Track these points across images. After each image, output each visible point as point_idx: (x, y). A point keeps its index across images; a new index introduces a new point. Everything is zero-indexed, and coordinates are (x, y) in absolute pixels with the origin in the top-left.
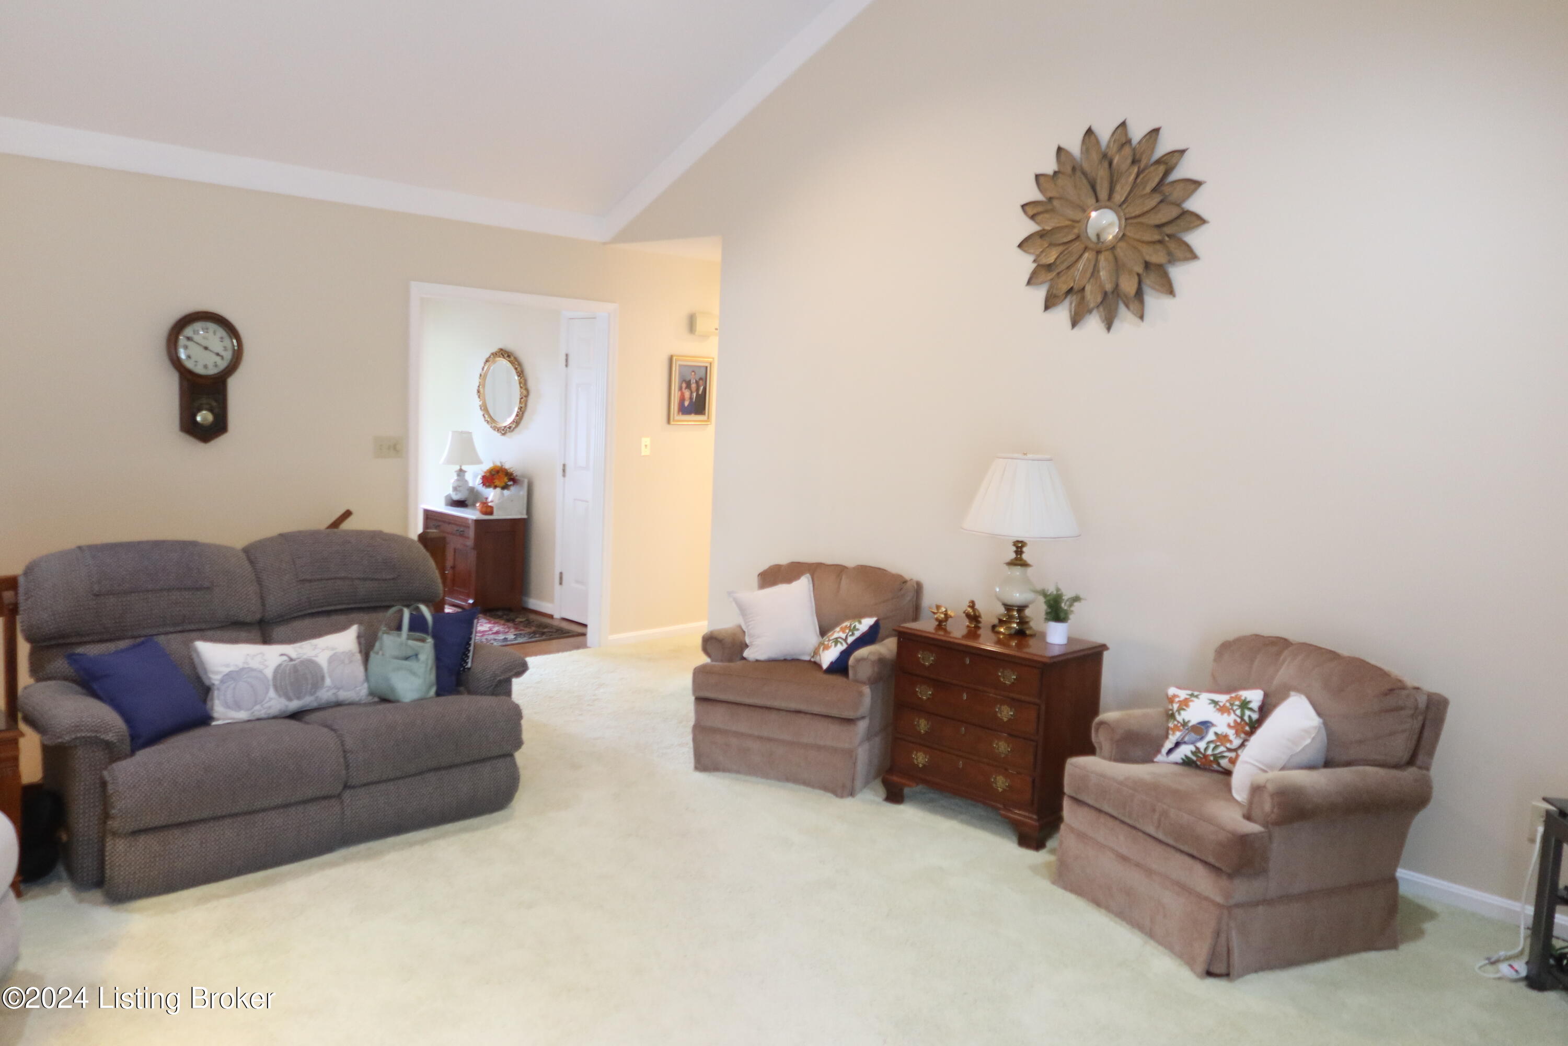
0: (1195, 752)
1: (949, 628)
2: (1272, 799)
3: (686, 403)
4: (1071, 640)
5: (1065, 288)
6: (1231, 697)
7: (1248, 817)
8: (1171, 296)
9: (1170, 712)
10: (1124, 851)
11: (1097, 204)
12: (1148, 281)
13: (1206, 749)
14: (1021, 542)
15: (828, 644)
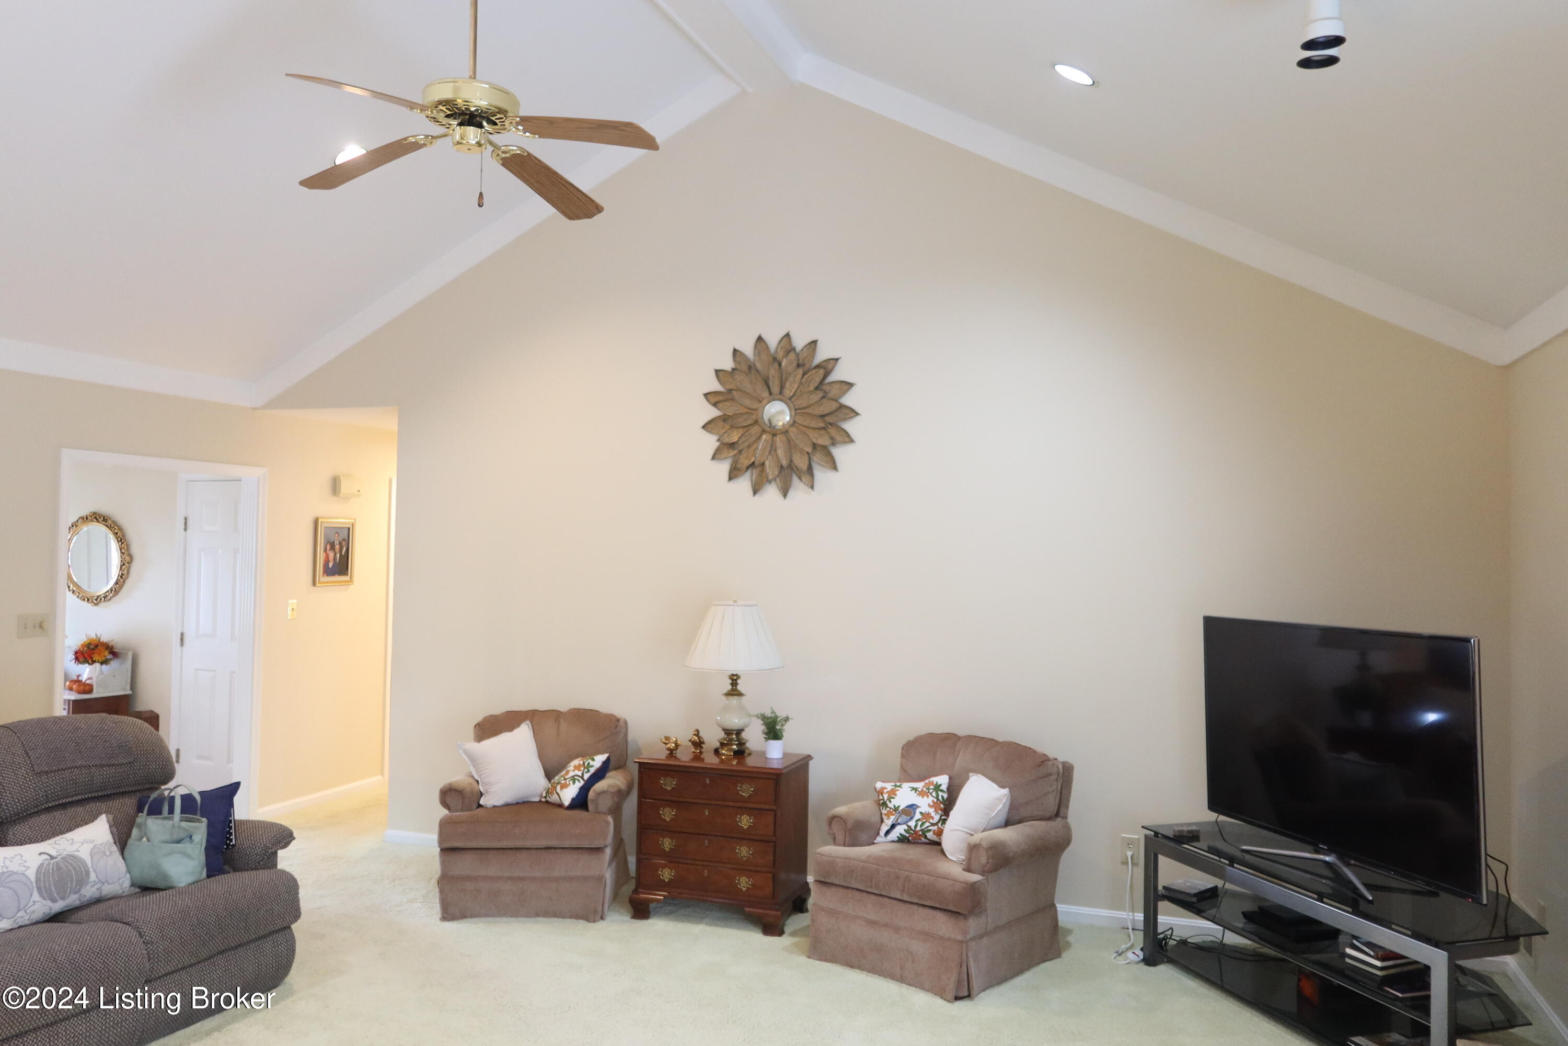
0: (908, 830)
1: (678, 756)
2: (987, 852)
3: (331, 565)
4: (786, 755)
5: (747, 463)
6: (926, 783)
7: (968, 869)
8: (835, 471)
9: (882, 802)
10: (872, 917)
11: (771, 397)
12: (816, 458)
13: (916, 827)
14: (736, 675)
15: (566, 783)
